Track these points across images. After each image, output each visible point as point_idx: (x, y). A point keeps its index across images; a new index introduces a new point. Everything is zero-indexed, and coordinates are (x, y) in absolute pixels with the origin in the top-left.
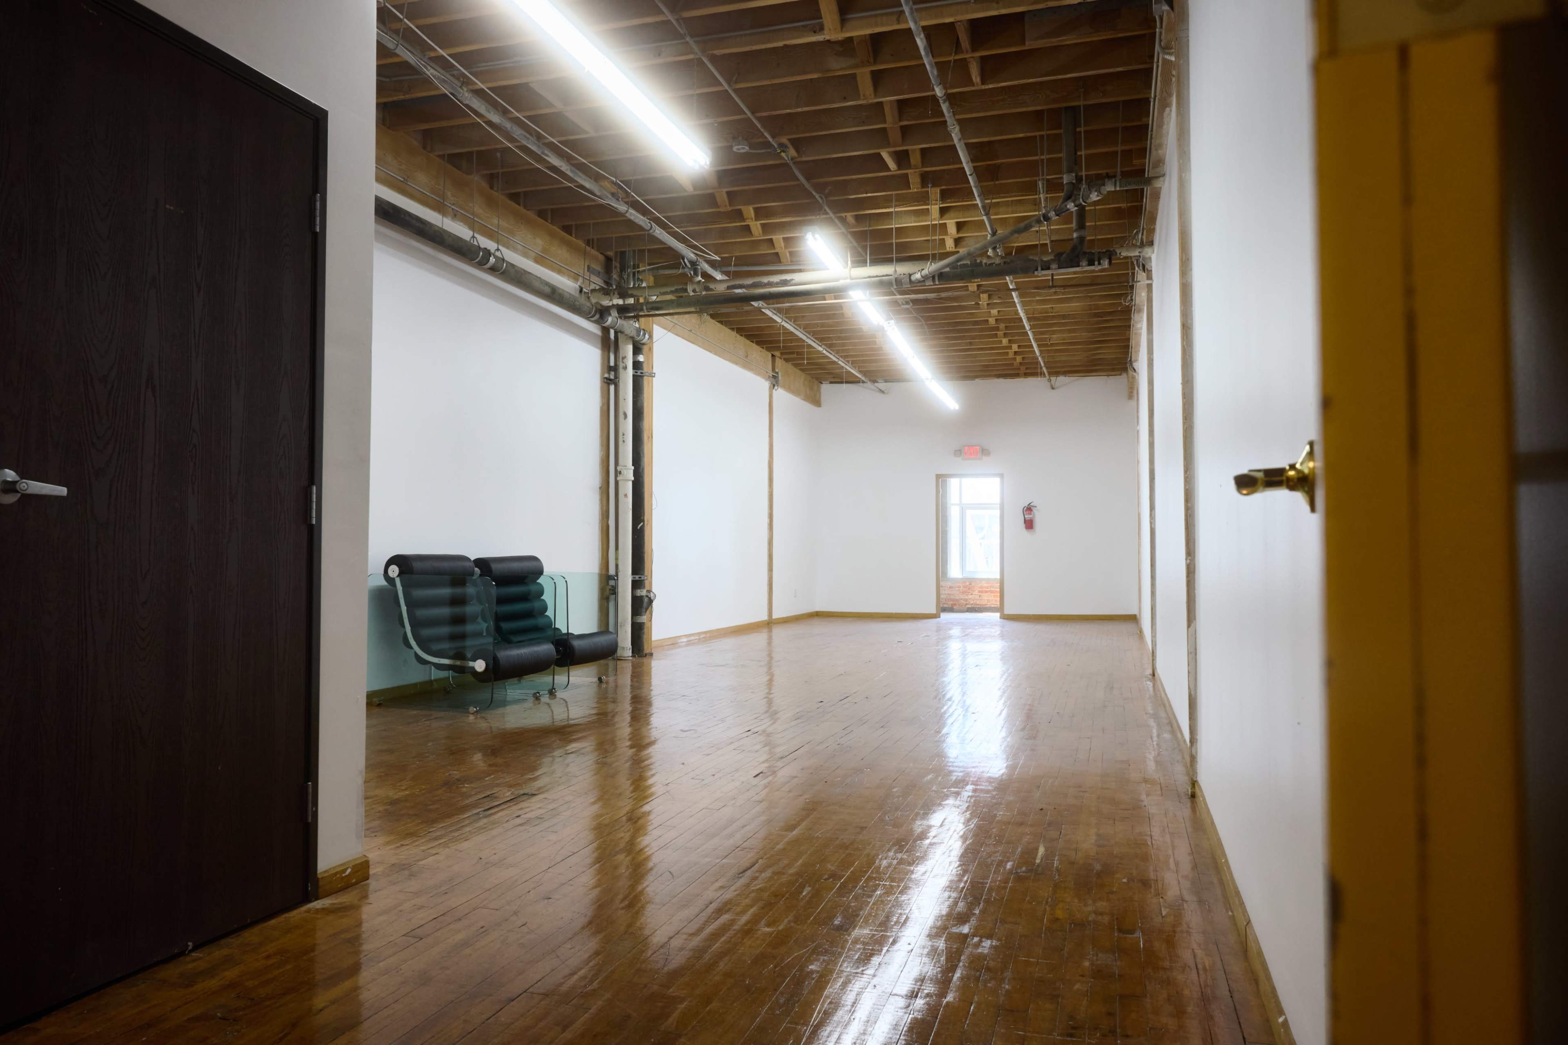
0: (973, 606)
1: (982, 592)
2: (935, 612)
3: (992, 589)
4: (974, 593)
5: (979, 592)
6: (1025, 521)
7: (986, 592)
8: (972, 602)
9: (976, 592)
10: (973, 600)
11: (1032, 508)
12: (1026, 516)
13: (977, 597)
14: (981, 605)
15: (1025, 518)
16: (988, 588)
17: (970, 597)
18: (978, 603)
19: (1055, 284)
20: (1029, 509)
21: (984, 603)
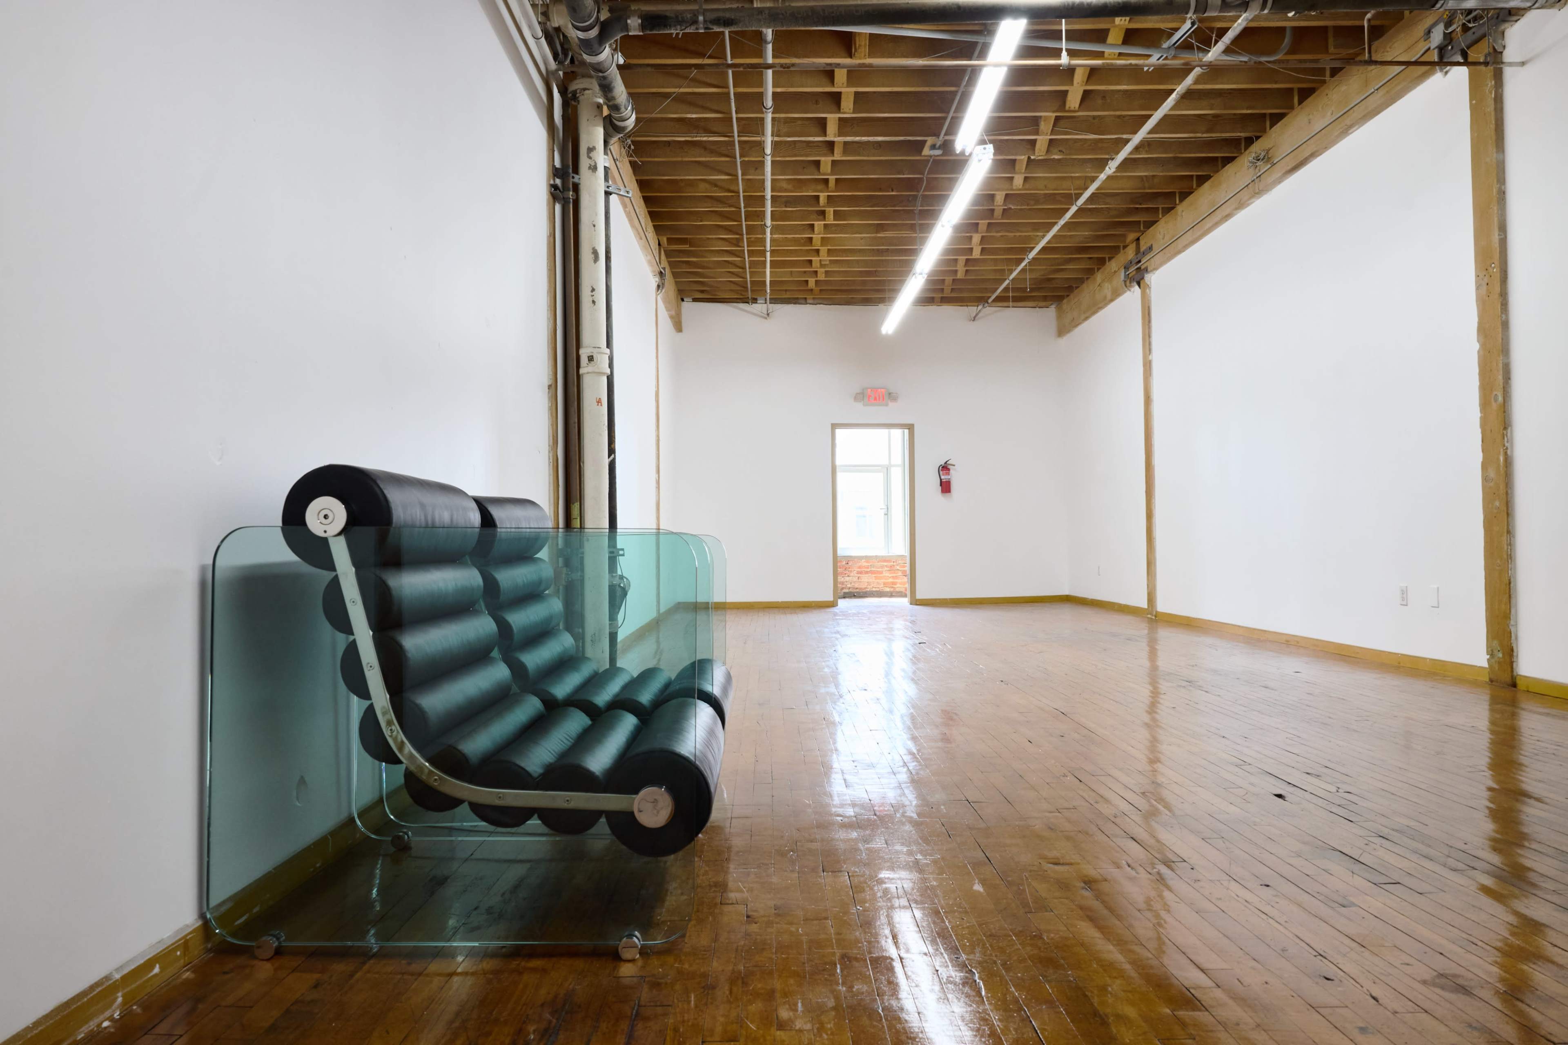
0: (851, 590)
1: (861, 573)
2: (832, 599)
3: (872, 569)
4: (852, 574)
5: (858, 573)
6: (941, 483)
7: (867, 573)
8: (849, 586)
9: (854, 574)
10: (851, 583)
11: (950, 467)
12: (943, 477)
13: (855, 579)
14: (861, 589)
15: (941, 480)
16: (868, 568)
17: (847, 579)
18: (856, 586)
19: (1373, 58)
20: (945, 468)
21: (864, 587)
